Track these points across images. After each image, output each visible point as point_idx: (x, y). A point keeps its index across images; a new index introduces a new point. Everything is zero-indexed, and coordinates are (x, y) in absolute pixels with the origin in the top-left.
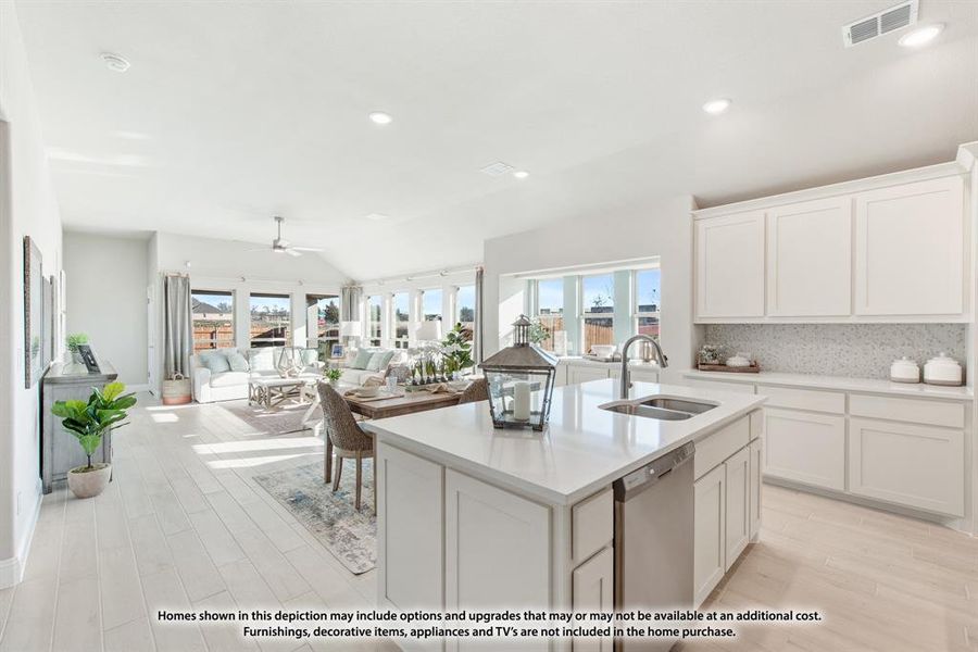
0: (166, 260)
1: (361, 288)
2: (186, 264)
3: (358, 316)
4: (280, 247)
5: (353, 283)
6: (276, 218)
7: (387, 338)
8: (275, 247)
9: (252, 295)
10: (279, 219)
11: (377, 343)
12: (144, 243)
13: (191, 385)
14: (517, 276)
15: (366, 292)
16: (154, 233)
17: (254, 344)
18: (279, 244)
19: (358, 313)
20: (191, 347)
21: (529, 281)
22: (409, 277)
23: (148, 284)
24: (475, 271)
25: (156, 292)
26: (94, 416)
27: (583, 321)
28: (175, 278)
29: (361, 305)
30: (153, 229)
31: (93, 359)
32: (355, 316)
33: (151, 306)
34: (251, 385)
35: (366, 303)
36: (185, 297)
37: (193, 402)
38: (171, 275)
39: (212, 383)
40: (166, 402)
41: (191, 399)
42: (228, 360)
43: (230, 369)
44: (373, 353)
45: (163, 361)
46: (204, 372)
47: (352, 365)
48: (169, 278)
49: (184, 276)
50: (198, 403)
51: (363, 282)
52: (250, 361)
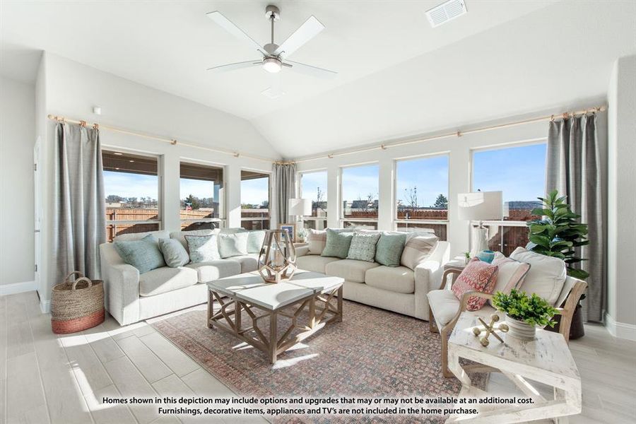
0: (60, 100)
1: (297, 164)
2: (94, 110)
6: (269, 7)
8: (269, 57)
10: (272, 10)
28: (76, 127)
29: (297, 184)
33: (37, 173)
34: (213, 294)
36: (92, 156)
37: (107, 323)
38: (68, 121)
39: (143, 289)
40: (59, 328)
41: (105, 317)
42: (161, 250)
43: (165, 264)
44: (351, 238)
45: (55, 255)
46: (128, 271)
47: (325, 252)
48: (66, 129)
49: (90, 125)
50: (117, 324)
51: (299, 158)
52: (192, 249)
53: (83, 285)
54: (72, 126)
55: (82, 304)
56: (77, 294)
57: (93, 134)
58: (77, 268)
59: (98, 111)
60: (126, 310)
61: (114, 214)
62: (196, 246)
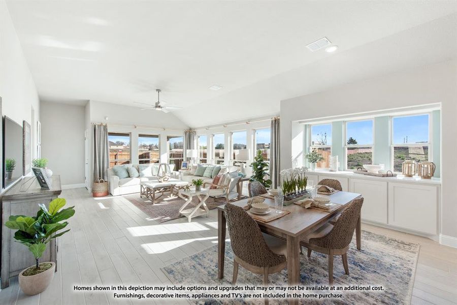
0: (95, 116)
1: (195, 132)
2: (105, 119)
3: (194, 146)
4: (159, 107)
5: (190, 129)
6: (157, 90)
7: (211, 159)
8: (156, 107)
9: (140, 135)
10: (158, 90)
11: (205, 161)
12: (83, 107)
13: (108, 186)
14: (300, 122)
15: (198, 134)
16: (88, 101)
17: (141, 162)
18: (159, 105)
19: (193, 145)
20: (108, 164)
21: (306, 125)
22: (225, 125)
23: (85, 130)
24: (271, 120)
25: (89, 133)
26: (40, 229)
27: (347, 149)
28: (100, 126)
29: (195, 141)
30: (87, 99)
31: (44, 179)
32: (192, 147)
33: (86, 141)
34: (142, 186)
35: (197, 140)
36: (105, 136)
37: (109, 195)
38: (98, 124)
39: (120, 184)
40: (95, 195)
41: (108, 193)
42: (128, 171)
43: (129, 177)
44: (206, 167)
45: (93, 172)
46: (116, 178)
47: (195, 174)
48: (96, 126)
49: (104, 124)
50: (112, 195)
51: (196, 129)
52: (140, 171)
53: (102, 182)
54: (98, 125)
55: (101, 188)
56: (100, 184)
57: (105, 127)
58: (100, 177)
59: (107, 119)
60: (115, 190)
61: (117, 155)
62: (142, 170)
